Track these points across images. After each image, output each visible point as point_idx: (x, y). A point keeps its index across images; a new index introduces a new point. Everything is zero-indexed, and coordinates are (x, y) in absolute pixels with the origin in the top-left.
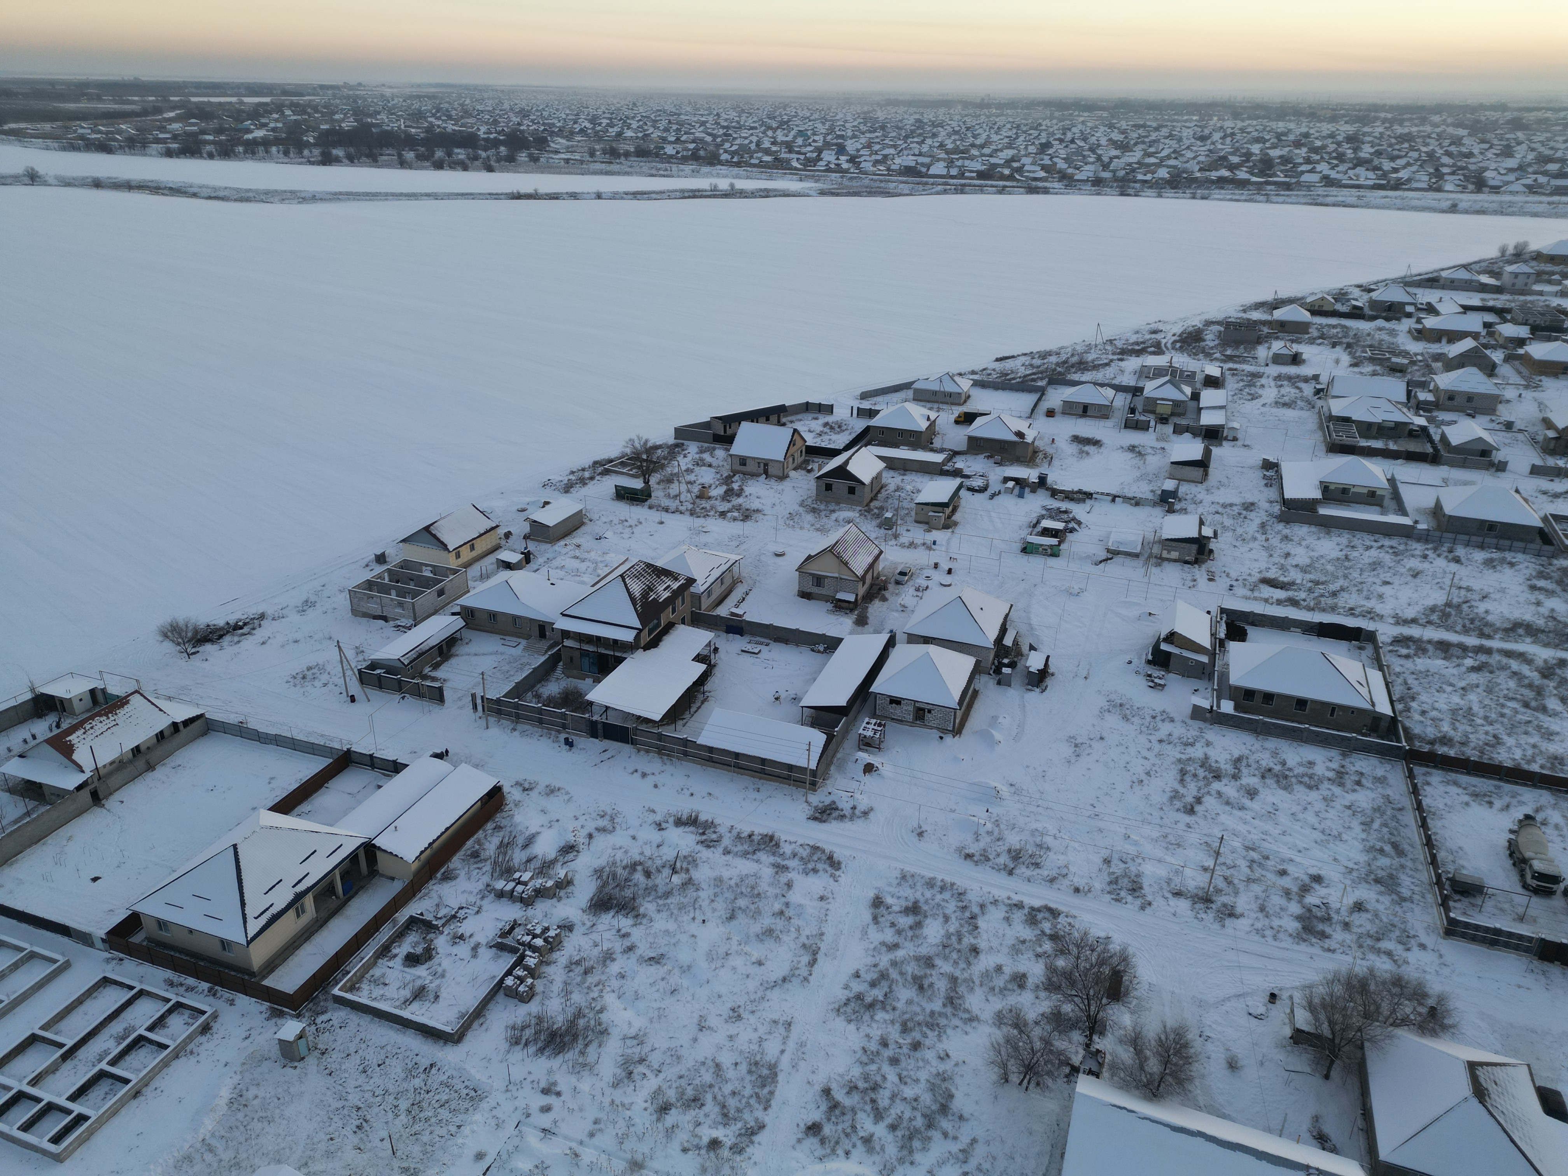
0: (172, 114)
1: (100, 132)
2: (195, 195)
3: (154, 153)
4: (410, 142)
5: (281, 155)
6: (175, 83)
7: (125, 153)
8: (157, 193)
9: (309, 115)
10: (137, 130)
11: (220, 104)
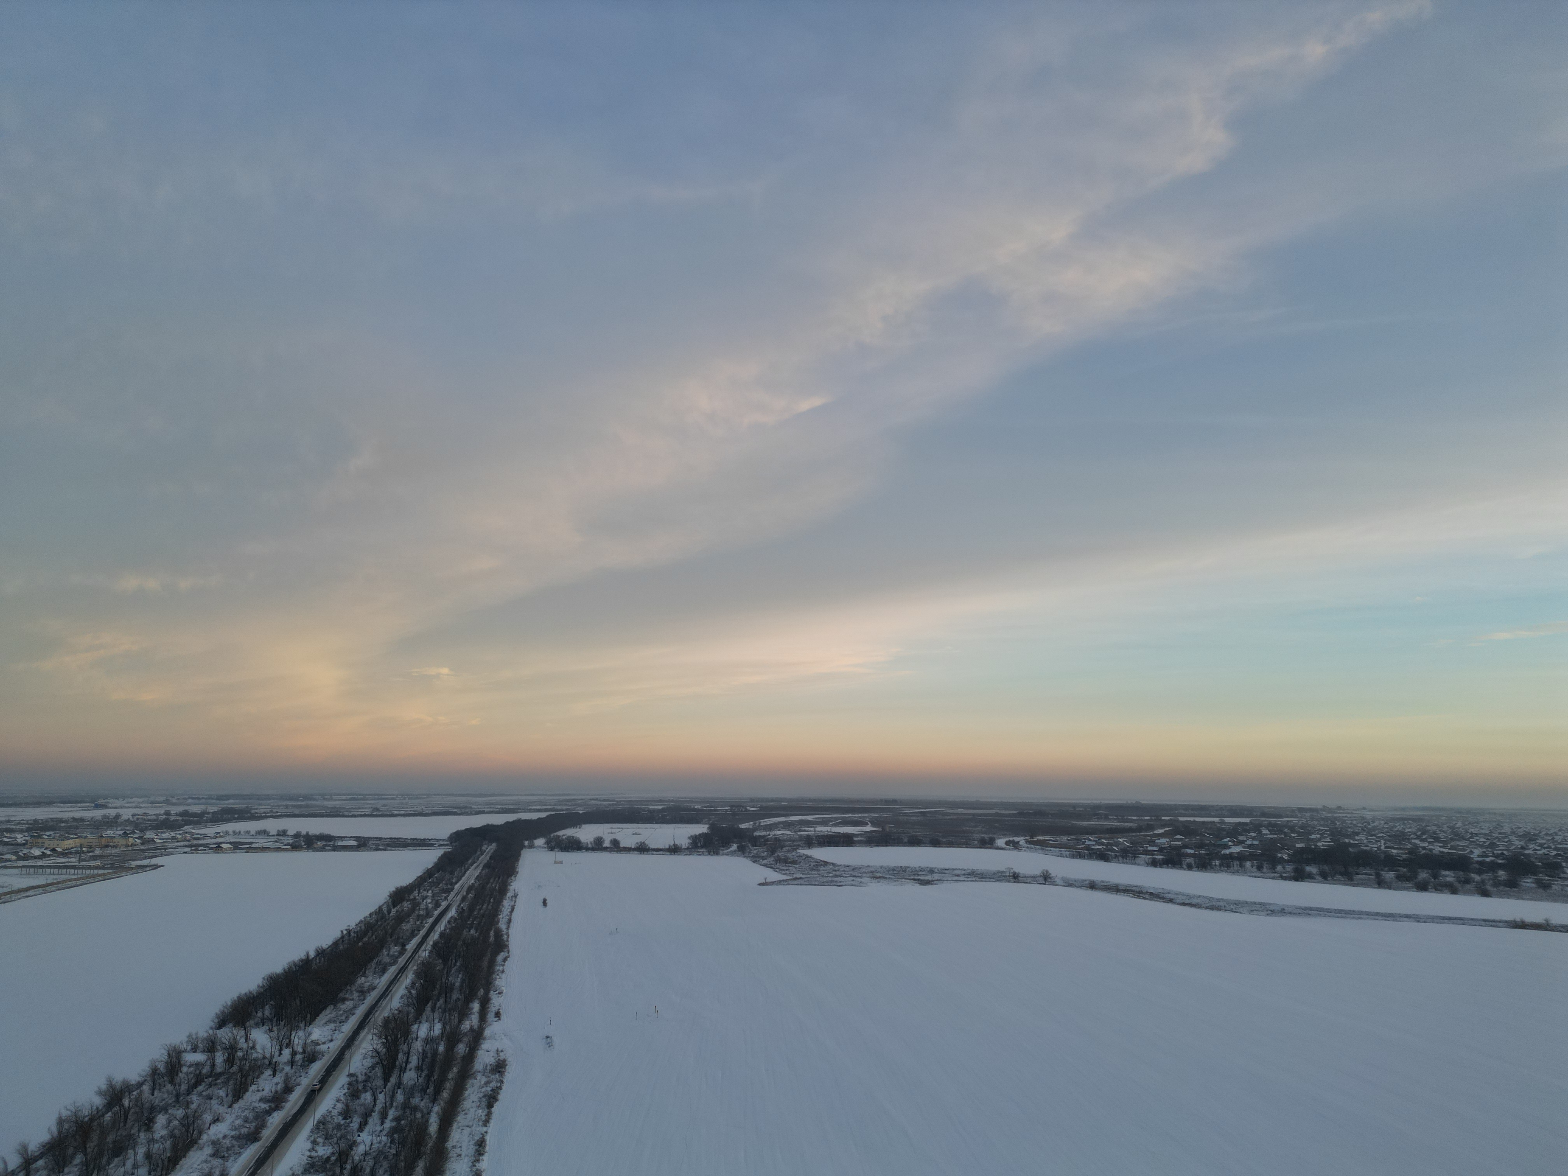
0: (1161, 831)
1: (1102, 844)
2: (1171, 901)
3: (1142, 862)
4: (1390, 862)
5: (1255, 869)
6: (1168, 805)
7: (1118, 862)
8: (1139, 897)
9: (1285, 834)
10: (1131, 843)
11: (1204, 822)
